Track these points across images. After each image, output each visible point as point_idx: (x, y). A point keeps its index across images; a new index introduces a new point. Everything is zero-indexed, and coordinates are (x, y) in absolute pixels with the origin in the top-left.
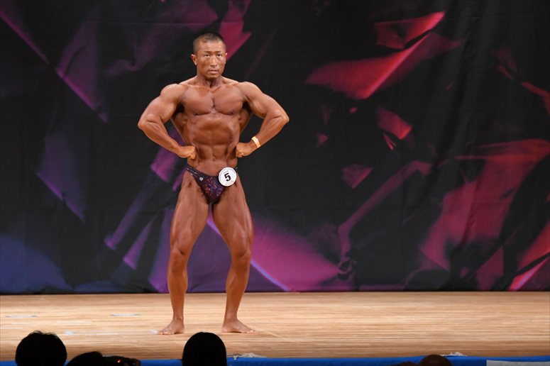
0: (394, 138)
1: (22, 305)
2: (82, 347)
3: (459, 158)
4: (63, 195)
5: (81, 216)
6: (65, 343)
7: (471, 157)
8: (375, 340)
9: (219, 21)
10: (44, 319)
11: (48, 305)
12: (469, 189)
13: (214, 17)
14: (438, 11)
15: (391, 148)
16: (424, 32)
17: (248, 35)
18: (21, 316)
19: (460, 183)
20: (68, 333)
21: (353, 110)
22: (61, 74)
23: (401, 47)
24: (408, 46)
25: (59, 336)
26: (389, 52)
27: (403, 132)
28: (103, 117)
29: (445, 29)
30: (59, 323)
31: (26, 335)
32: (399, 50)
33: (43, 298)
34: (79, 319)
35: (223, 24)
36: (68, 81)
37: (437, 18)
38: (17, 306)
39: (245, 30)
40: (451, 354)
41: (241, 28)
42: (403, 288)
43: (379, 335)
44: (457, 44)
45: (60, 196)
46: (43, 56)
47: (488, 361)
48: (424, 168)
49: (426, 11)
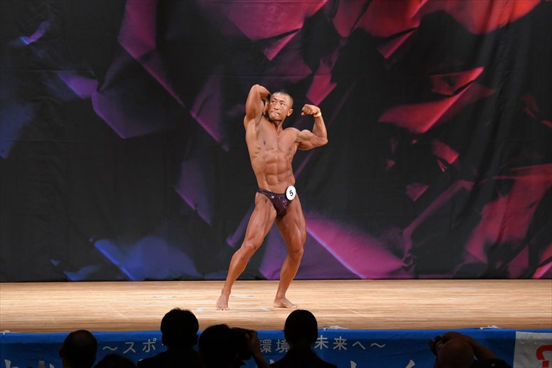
0: (445, 163)
1: (165, 289)
2: (210, 321)
3: (495, 178)
4: (196, 206)
5: (209, 222)
6: (197, 317)
7: (504, 177)
8: (431, 315)
9: (313, 75)
10: (182, 299)
11: (185, 288)
12: (502, 201)
13: (310, 72)
14: (479, 67)
15: (443, 170)
16: (469, 81)
17: (335, 85)
18: (165, 297)
19: (495, 198)
20: (200, 310)
21: (414, 142)
22: (194, 115)
23: (451, 93)
24: (456, 93)
25: (193, 312)
26: (442, 98)
27: (452, 158)
28: (226, 148)
29: (485, 80)
30: (193, 302)
31: (168, 311)
32: (449, 96)
33: (180, 283)
34: (207, 299)
35: (316, 77)
36: (199, 121)
37: (479, 71)
38: (162, 289)
39: (332, 81)
40: (489, 327)
41: (329, 80)
42: (452, 276)
43: (434, 312)
44: (493, 91)
45: (193, 208)
46: (180, 102)
47: (517, 332)
48: (468, 185)
49: (470, 67)
